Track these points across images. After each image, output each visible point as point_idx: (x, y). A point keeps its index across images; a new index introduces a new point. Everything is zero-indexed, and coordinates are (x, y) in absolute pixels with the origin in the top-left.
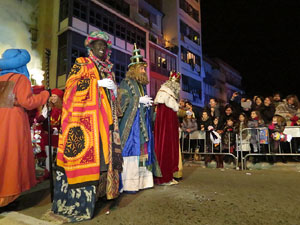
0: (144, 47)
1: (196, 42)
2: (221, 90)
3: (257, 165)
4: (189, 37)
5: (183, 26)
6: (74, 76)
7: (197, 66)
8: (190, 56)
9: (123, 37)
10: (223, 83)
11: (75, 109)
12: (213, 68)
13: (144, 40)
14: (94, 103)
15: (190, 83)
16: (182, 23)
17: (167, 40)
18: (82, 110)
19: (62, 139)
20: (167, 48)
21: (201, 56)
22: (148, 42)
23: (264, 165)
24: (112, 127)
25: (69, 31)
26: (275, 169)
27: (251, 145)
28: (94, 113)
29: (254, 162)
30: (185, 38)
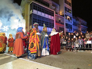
0: (53, 16)
1: (70, 13)
2: (79, 27)
3: (80, 51)
4: (68, 11)
5: (66, 8)
6: (32, 33)
7: (70, 20)
8: (68, 17)
9: (47, 14)
10: (80, 25)
11: (32, 39)
12: (76, 20)
13: (53, 14)
14: (36, 38)
15: (68, 26)
16: (65, 7)
17: (61, 13)
18: (33, 39)
19: (30, 45)
20: (61, 16)
21: (72, 17)
22: (55, 14)
23: (82, 51)
24: (39, 42)
25: (32, 13)
26: (85, 52)
27: (79, 45)
28: (36, 40)
29: (80, 50)
30: (67, 12)
